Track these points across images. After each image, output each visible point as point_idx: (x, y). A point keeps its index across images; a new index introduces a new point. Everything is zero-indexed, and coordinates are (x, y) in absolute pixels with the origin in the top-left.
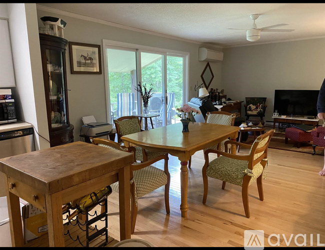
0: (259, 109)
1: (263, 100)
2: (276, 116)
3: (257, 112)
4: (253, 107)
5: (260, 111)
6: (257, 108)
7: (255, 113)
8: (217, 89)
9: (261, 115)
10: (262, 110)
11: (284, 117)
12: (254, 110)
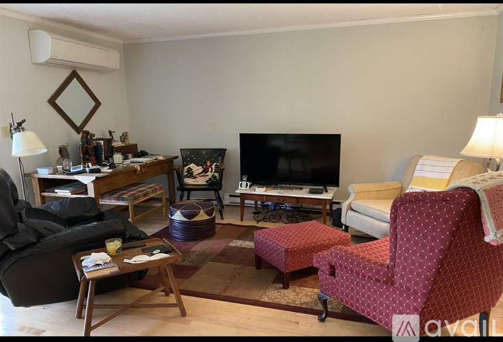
0: (210, 174)
1: (220, 154)
2: (244, 188)
3: (207, 178)
4: (197, 169)
5: (214, 177)
6: (206, 171)
7: (201, 181)
8: (110, 132)
9: (215, 185)
10: (216, 174)
11: (260, 191)
12: (198, 176)
